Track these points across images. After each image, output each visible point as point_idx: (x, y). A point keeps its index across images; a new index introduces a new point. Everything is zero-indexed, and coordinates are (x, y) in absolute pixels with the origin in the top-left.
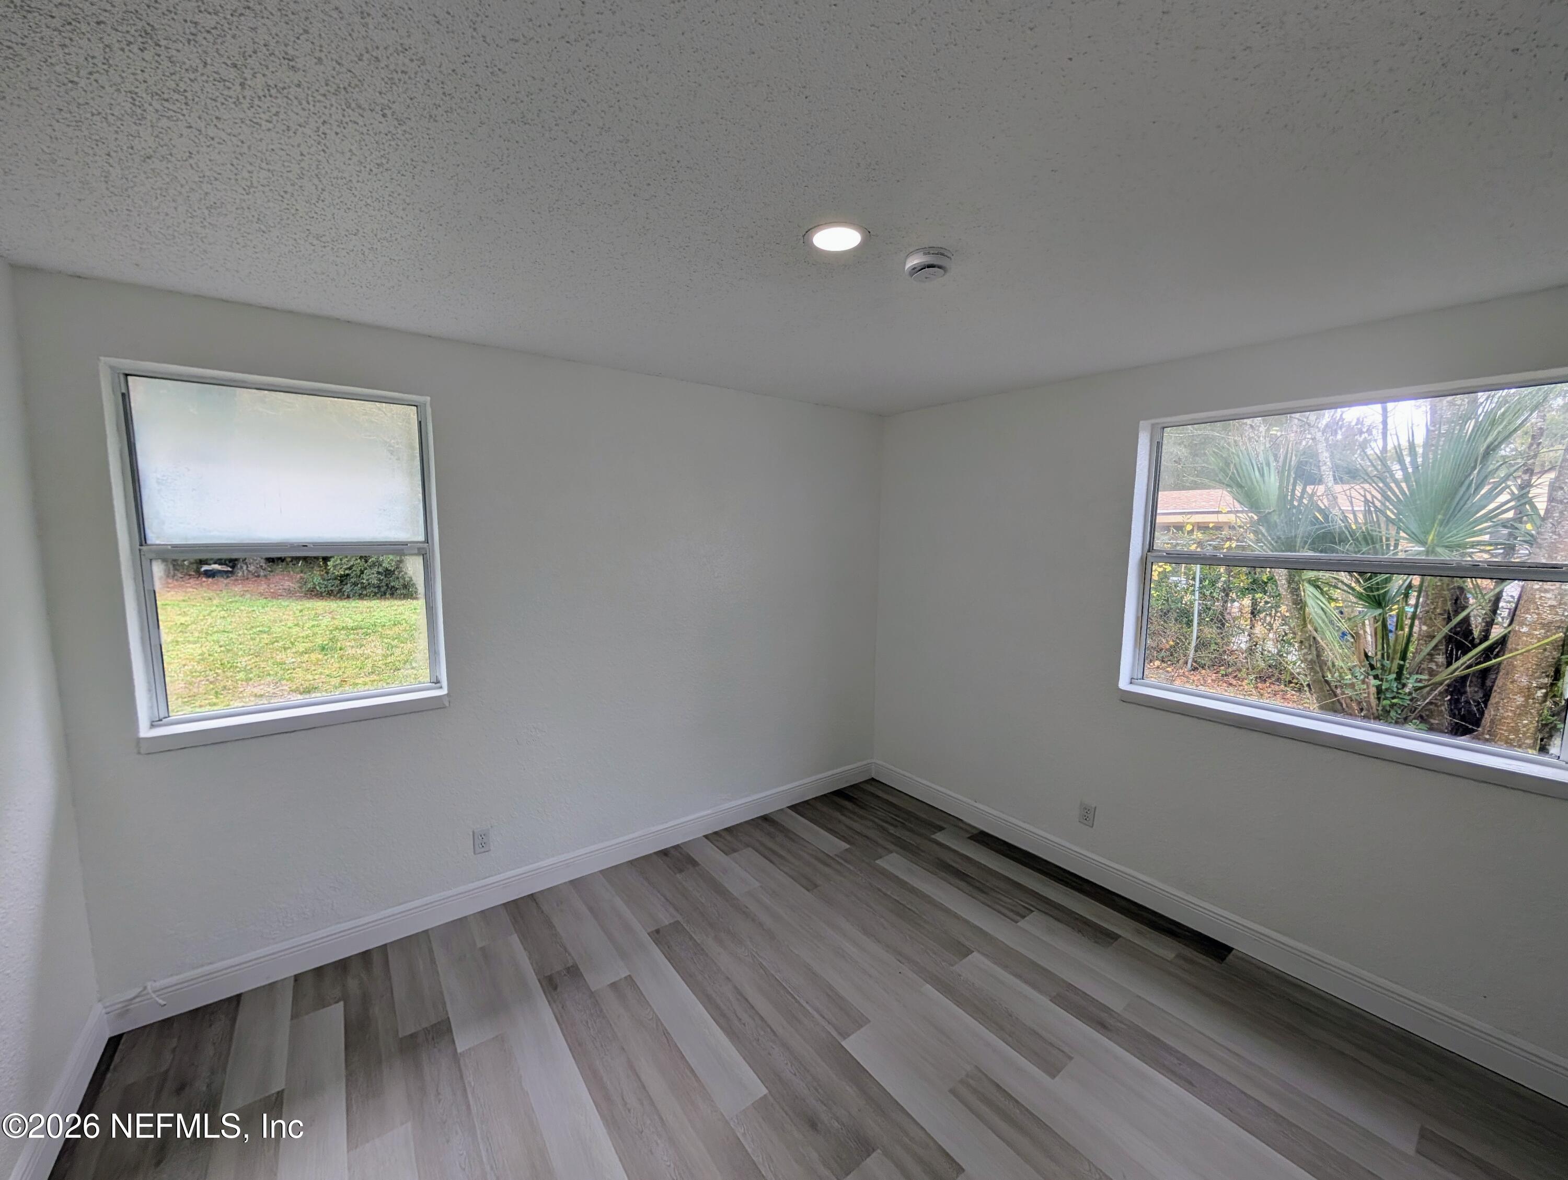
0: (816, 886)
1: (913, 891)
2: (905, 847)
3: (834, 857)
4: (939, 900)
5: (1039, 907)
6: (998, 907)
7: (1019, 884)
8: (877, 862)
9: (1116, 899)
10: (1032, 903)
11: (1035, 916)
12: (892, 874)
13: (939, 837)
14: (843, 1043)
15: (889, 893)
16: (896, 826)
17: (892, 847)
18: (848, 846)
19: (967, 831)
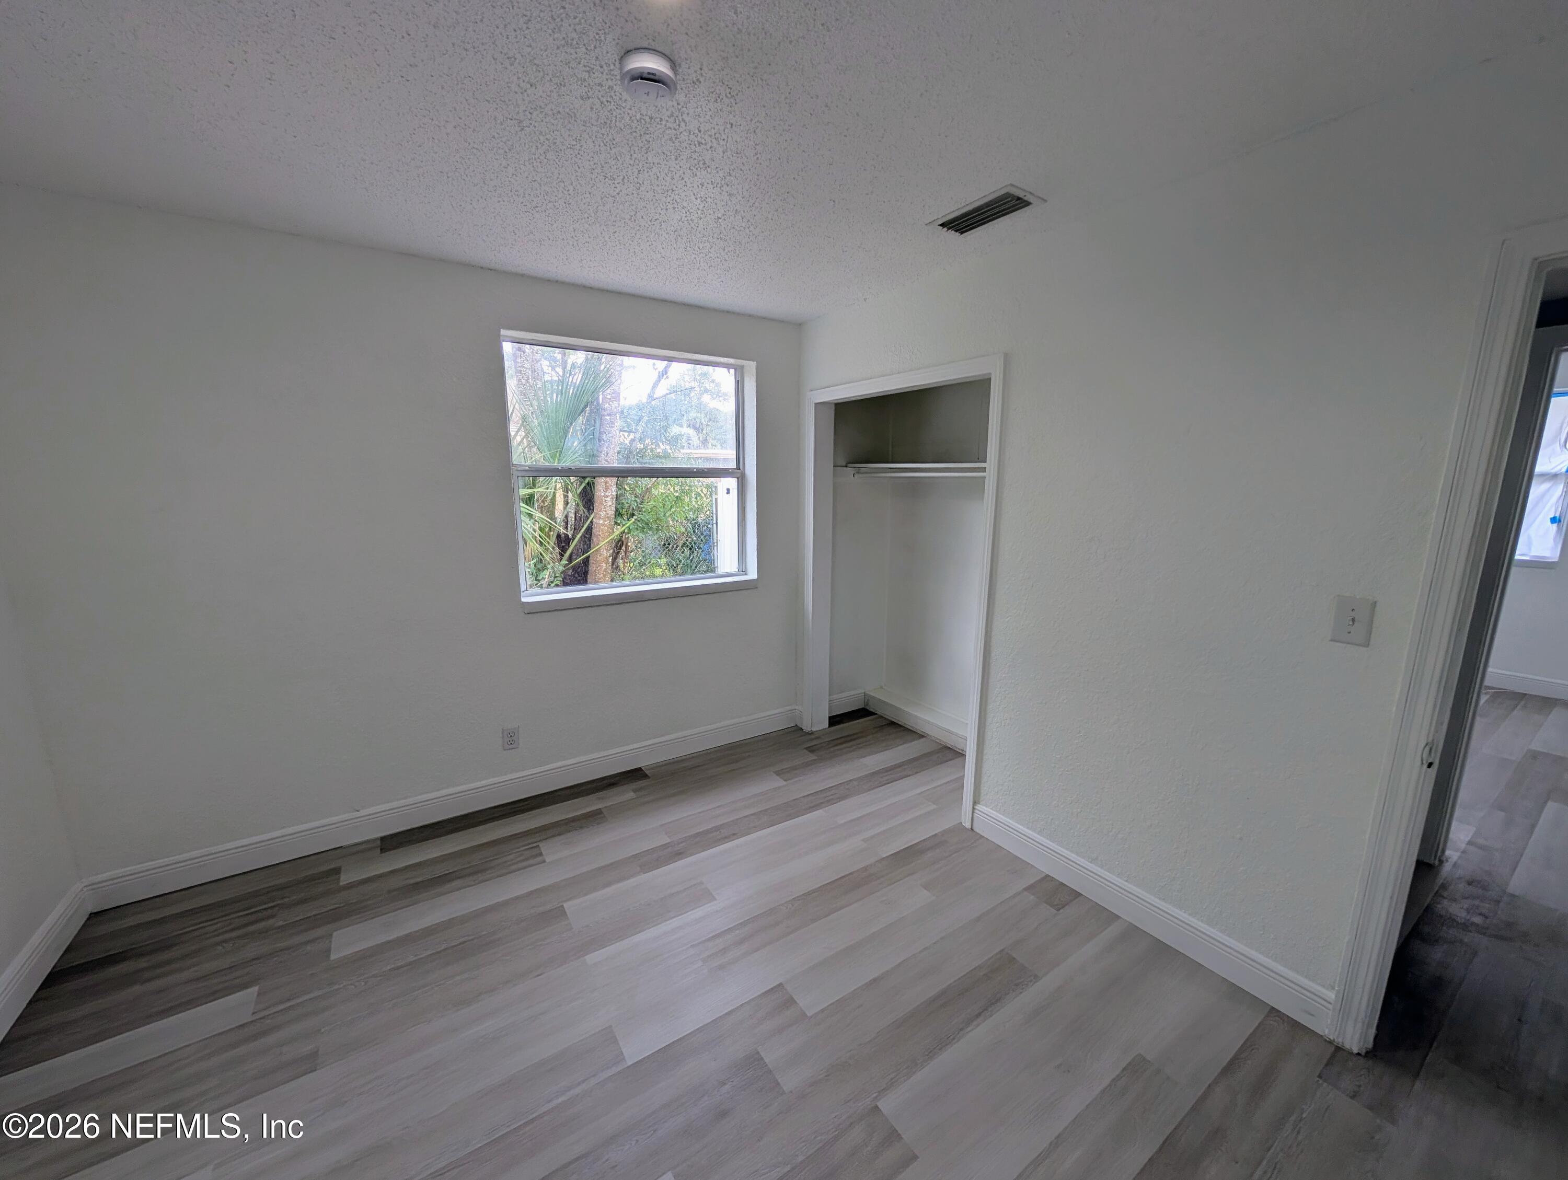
0: (315, 1054)
1: (429, 932)
2: (338, 916)
3: (254, 1018)
4: (467, 911)
5: (539, 839)
6: (514, 867)
7: (494, 841)
8: (333, 957)
9: (559, 793)
10: (527, 842)
11: (544, 847)
12: (377, 945)
13: (345, 878)
14: (630, 1063)
15: (412, 958)
16: (272, 916)
17: (320, 932)
18: (256, 988)
19: (370, 849)
